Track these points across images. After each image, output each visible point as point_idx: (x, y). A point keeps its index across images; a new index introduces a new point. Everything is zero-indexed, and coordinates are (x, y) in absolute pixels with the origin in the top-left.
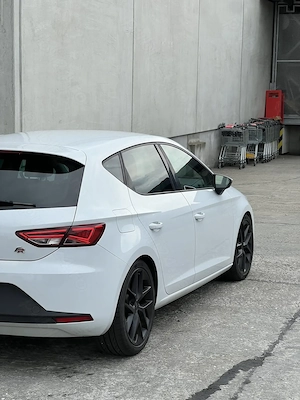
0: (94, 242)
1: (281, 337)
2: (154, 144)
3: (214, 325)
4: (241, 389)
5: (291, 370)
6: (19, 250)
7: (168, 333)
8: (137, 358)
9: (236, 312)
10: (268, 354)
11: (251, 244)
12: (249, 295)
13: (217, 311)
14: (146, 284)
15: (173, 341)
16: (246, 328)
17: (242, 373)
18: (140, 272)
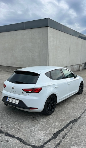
0: (39, 92)
1: (84, 112)
2: (60, 69)
3: (71, 107)
4: (69, 131)
5: (83, 124)
6: (23, 93)
7: (60, 109)
8: (50, 116)
9: (77, 103)
10: (79, 118)
11: (83, 87)
12: (81, 98)
13: (73, 102)
14: (54, 99)
15: (60, 111)
16: (77, 108)
17: (71, 124)
18: (52, 97)
